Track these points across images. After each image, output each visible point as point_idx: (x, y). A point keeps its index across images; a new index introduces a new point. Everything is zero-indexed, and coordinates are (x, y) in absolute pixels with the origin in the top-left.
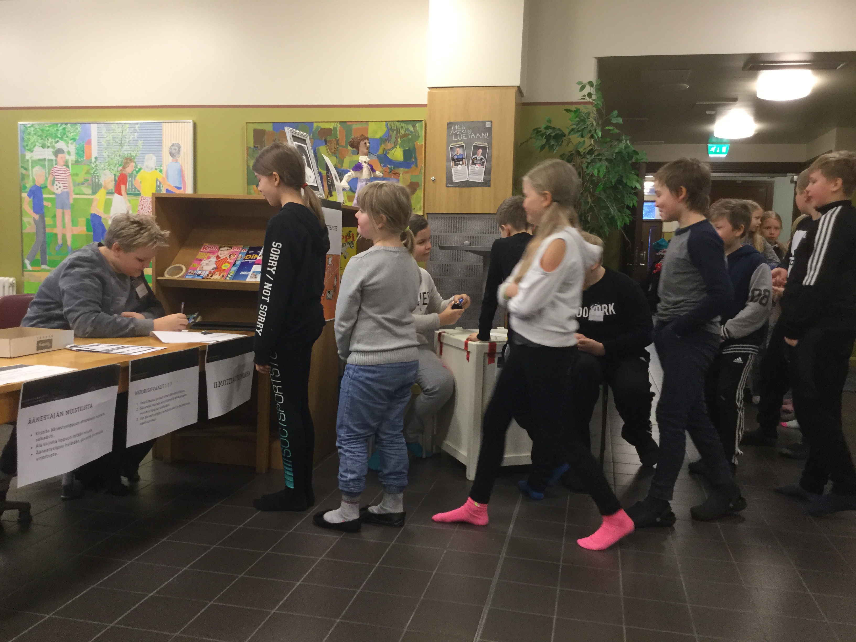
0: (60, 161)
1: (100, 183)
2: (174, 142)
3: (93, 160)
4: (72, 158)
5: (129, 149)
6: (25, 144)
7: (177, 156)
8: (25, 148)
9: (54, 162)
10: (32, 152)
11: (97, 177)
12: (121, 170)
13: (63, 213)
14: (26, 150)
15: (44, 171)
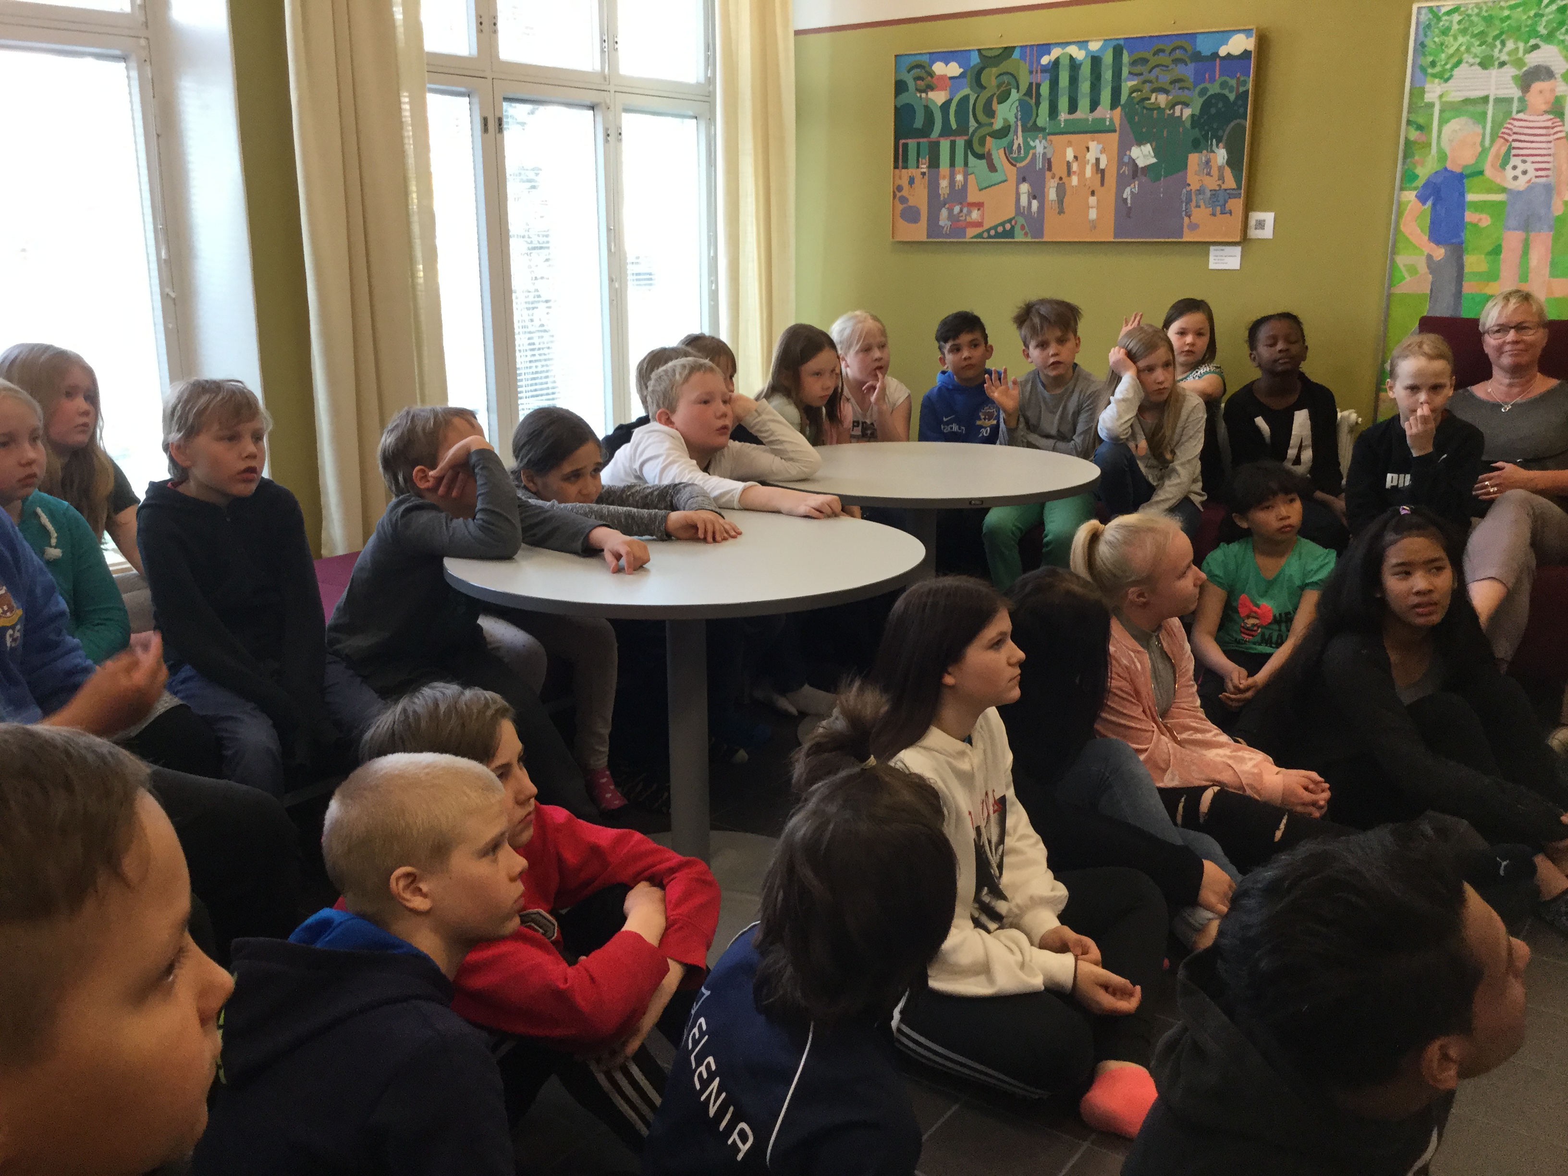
0: (1537, 102)
6: (1428, 62)
8: (1425, 72)
9: (1515, 106)
10: (1447, 80)
13: (1526, 243)
14: (1429, 78)
15: (1480, 131)
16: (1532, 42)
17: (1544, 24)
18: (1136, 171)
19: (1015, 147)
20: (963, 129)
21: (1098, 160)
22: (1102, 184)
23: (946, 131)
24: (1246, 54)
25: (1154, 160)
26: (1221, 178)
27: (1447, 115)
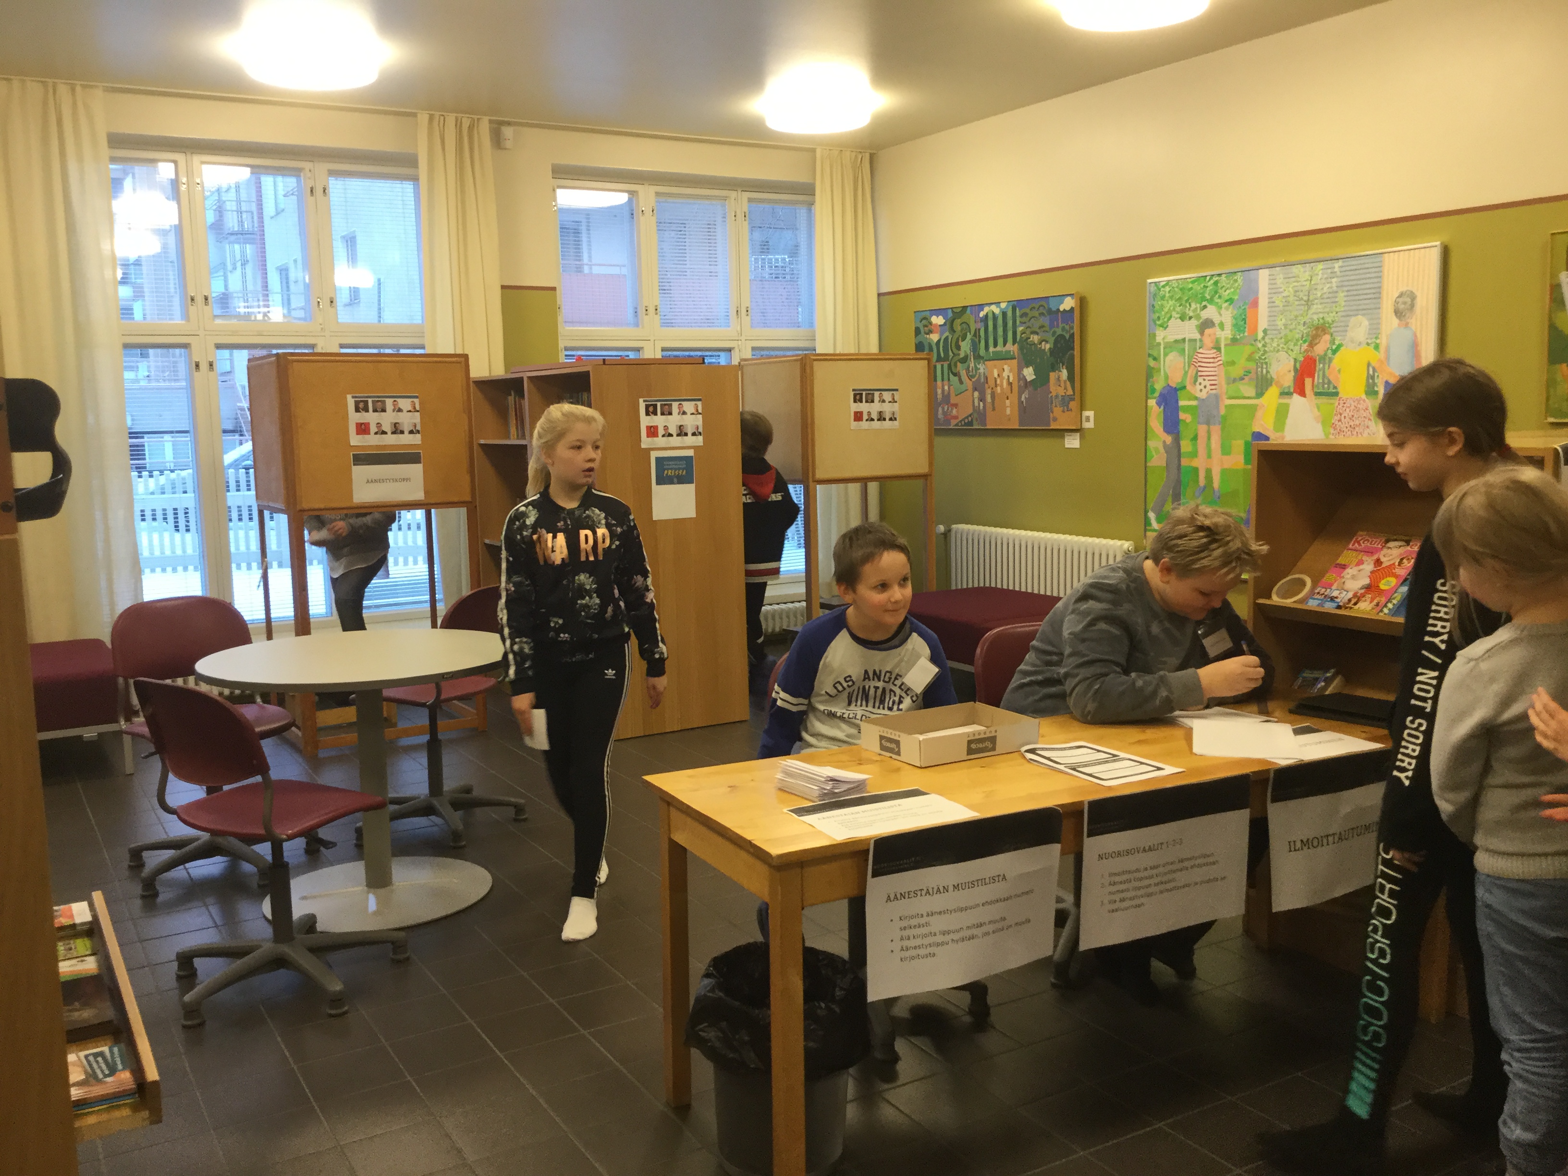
0: (1208, 341)
1: (1269, 376)
2: (1404, 289)
3: (1260, 335)
4: (1225, 335)
5: (1321, 310)
6: (1156, 316)
7: (1407, 316)
8: (1155, 324)
9: (1198, 344)
10: (1166, 328)
11: (1265, 366)
12: (1306, 351)
13: (1209, 433)
14: (1157, 327)
15: (1182, 359)
16: (1204, 303)
17: (1208, 292)
18: (1026, 385)
19: (971, 369)
20: (946, 358)
21: (1008, 376)
22: (1011, 392)
23: (939, 359)
24: (1072, 309)
25: (1034, 377)
26: (1065, 388)
27: (1167, 350)
